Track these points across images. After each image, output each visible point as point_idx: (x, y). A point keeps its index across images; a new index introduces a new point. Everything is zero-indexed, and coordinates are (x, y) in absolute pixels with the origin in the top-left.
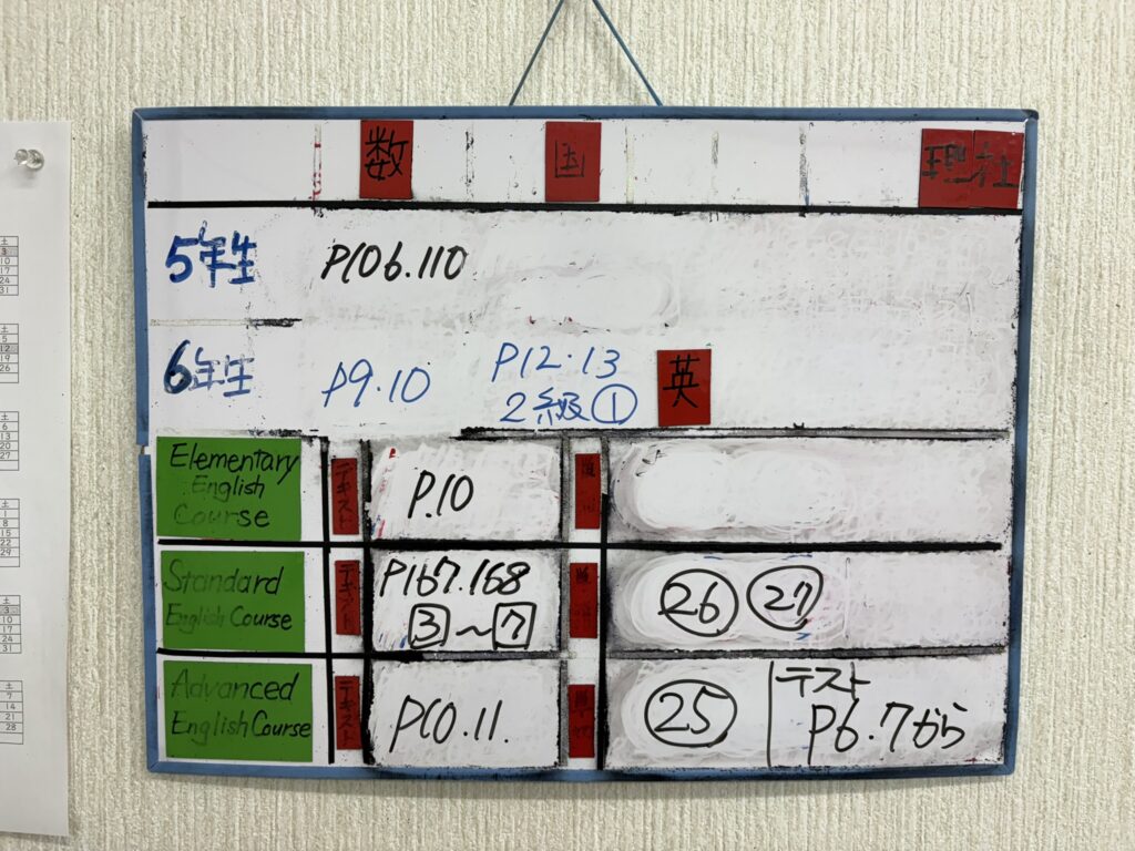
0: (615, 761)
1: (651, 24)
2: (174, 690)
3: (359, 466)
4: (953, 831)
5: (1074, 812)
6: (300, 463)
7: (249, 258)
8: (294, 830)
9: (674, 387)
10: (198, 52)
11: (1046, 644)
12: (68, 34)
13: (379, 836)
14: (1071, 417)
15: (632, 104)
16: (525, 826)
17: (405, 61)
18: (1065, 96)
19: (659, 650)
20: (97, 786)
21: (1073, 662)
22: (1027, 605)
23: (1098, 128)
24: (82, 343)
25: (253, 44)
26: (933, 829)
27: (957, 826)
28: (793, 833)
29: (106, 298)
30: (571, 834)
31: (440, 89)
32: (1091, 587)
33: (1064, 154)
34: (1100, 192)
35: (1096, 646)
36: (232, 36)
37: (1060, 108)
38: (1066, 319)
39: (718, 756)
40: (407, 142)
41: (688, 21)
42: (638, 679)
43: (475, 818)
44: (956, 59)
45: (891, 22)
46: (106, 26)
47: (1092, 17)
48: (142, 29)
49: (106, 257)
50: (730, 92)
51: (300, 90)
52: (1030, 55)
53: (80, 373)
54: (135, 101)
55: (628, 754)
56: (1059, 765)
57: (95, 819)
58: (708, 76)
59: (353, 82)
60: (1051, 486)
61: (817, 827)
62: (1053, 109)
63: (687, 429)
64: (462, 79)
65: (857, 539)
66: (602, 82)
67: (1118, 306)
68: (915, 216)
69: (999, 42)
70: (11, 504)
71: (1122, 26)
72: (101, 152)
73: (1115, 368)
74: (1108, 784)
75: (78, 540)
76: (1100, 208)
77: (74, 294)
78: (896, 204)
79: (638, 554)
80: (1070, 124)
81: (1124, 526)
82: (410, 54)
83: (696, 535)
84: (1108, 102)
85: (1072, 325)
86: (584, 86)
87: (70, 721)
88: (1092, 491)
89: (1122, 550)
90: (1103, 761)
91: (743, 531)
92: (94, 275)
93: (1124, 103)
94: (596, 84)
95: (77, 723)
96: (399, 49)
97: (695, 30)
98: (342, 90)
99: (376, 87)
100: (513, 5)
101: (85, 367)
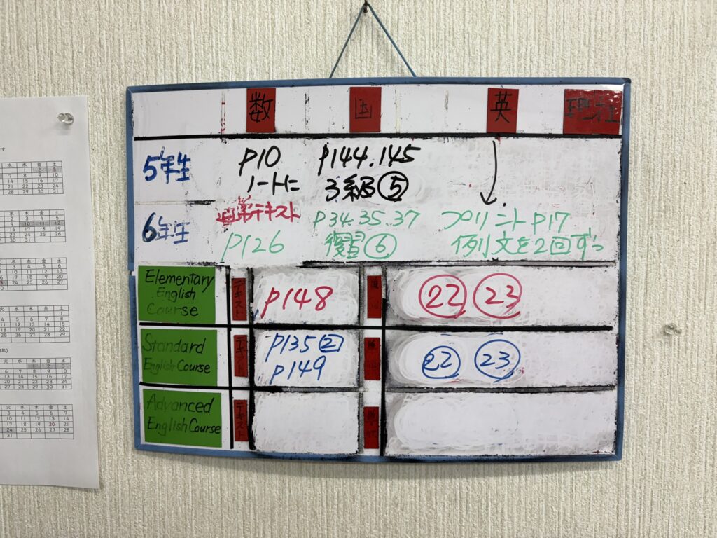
0: (390, 451)
1: (410, 30)
2: (149, 404)
3: (247, 282)
4: (592, 486)
5: (663, 476)
6: (215, 281)
7: (187, 166)
8: (221, 487)
10: (156, 55)
11: (644, 379)
12: (84, 47)
13: (268, 489)
14: (658, 249)
15: (400, 76)
16: (348, 483)
17: (271, 56)
18: (653, 61)
19: (415, 388)
20: (113, 462)
21: (660, 390)
23: (673, 79)
24: (99, 220)
25: (186, 50)
27: (593, 483)
28: (500, 487)
29: (110, 195)
30: (374, 488)
31: (291, 71)
33: (652, 96)
34: (674, 118)
35: (674, 380)
36: (174, 45)
37: (649, 69)
38: (654, 191)
40: (272, 100)
41: (431, 27)
43: (320, 480)
44: (587, 43)
45: (549, 22)
46: (104, 42)
47: (668, 14)
48: (124, 43)
49: (110, 172)
50: (456, 67)
51: (213, 75)
52: (632, 38)
53: (98, 237)
54: (122, 84)
55: (398, 447)
56: (653, 448)
57: (112, 481)
58: (443, 58)
59: (242, 69)
60: (646, 289)
61: (513, 483)
62: (646, 69)
63: (430, 262)
64: (303, 65)
65: (529, 324)
66: (382, 64)
67: (685, 183)
68: (562, 139)
69: (613, 32)
70: (64, 308)
71: (686, 19)
72: (105, 113)
73: (684, 219)
74: (683, 460)
75: (100, 328)
76: (674, 127)
77: (93, 193)
78: (550, 132)
79: (403, 333)
80: (656, 78)
81: (690, 311)
82: (273, 52)
84: (678, 64)
85: (657, 195)
86: (372, 66)
87: (98, 427)
88: (671, 291)
89: (689, 325)
90: (679, 446)
91: (463, 320)
92: (103, 183)
93: (688, 64)
94: (379, 65)
95: (102, 428)
96: (267, 49)
97: (435, 32)
98: (236, 73)
99: (255, 71)
100: (331, 22)
101: (100, 233)
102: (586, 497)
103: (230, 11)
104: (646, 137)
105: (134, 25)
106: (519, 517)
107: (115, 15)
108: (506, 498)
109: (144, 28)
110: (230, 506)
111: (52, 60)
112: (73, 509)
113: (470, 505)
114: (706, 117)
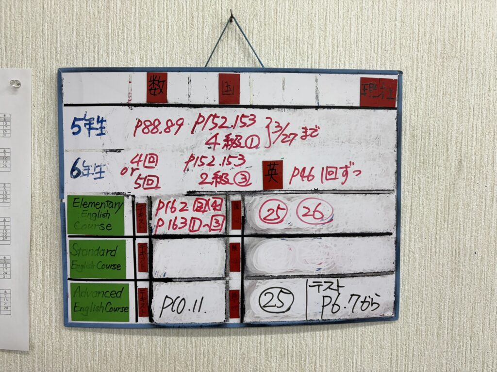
0: (247, 320)
1: (261, 36)
2: (75, 294)
3: (147, 206)
4: (374, 344)
5: (420, 337)
6: (124, 206)
7: (103, 125)
8: (120, 347)
9: (269, 175)
10: (83, 43)
11: (409, 273)
12: (31, 34)
13: (154, 349)
14: (418, 187)
15: (253, 66)
16: (211, 344)
17: (165, 48)
18: (417, 65)
19: (264, 276)
20: (41, 331)
21: (419, 280)
22: (402, 258)
23: (430, 77)
24: (36, 156)
25: (105, 40)
26: (367, 343)
27: (376, 342)
28: (314, 346)
29: (46, 139)
30: (229, 347)
31: (179, 59)
32: (426, 251)
33: (416, 88)
34: (430, 102)
35: (428, 274)
36: (97, 37)
37: (415, 70)
38: (416, 149)
39: (287, 316)
40: (165, 81)
41: (275, 34)
42: (256, 287)
43: (191, 342)
44: (376, 51)
45: (351, 37)
46: (46, 32)
47: (428, 35)
48: (60, 33)
49: (46, 123)
50: (291, 62)
51: (124, 58)
52: (404, 50)
53: (35, 168)
55: (252, 316)
56: (414, 319)
57: (40, 344)
58: (282, 55)
59: (144, 56)
60: (411, 213)
61: (323, 343)
62: (413, 70)
63: (274, 191)
64: (187, 55)
65: (339, 232)
66: (242, 57)
67: (436, 145)
68: (359, 110)
69: (392, 45)
70: (7, 220)
72: (44, 81)
73: (435, 168)
74: (433, 326)
75: (34, 233)
76: (430, 108)
77: (33, 137)
78: (352, 105)
79: (256, 239)
80: (419, 76)
81: (438, 228)
82: (167, 45)
83: (278, 231)
84: (433, 68)
85: (419, 152)
86: (235, 58)
87: (30, 305)
88: (426, 215)
89: (438, 237)
90: (431, 317)
91: (295, 230)
92: (41, 130)
93: (440, 68)
94: (239, 58)
95: (33, 306)
96: (163, 43)
97: (278, 38)
98: (140, 58)
99: (154, 58)
100: (207, 27)
101: (37, 166)
102: (371, 351)
103: (137, 15)
104: (412, 114)
105: (68, 21)
106: (326, 366)
107: (54, 13)
108: (318, 353)
109: (75, 23)
110: (126, 361)
111: (6, 42)
112: (10, 364)
113: (294, 358)
114: (451, 103)
